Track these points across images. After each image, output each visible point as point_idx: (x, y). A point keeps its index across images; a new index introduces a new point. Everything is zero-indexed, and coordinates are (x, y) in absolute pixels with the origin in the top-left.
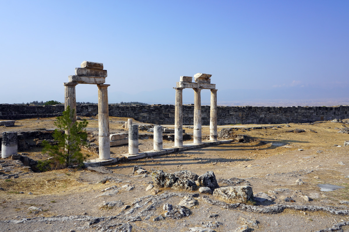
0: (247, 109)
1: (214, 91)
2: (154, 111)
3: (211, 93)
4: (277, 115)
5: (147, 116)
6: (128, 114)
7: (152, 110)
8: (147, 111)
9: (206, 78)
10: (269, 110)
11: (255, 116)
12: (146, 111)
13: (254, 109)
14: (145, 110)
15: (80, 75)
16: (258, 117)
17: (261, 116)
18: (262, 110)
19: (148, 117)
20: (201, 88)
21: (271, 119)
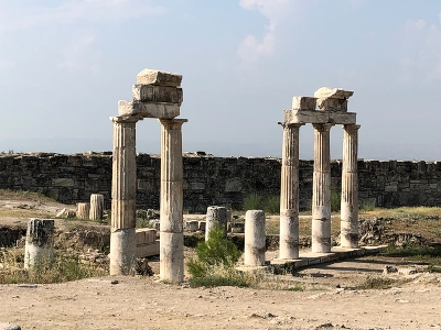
1: (352, 129)
2: (94, 171)
3: (345, 134)
4: (431, 186)
5: (73, 188)
6: (19, 180)
7: (88, 168)
8: (73, 173)
9: (340, 100)
10: (410, 171)
11: (373, 188)
12: (70, 172)
14: (70, 169)
15: (145, 100)
16: (380, 191)
17: (388, 188)
18: (390, 170)
19: (76, 191)
20: (332, 122)
21: (415, 196)
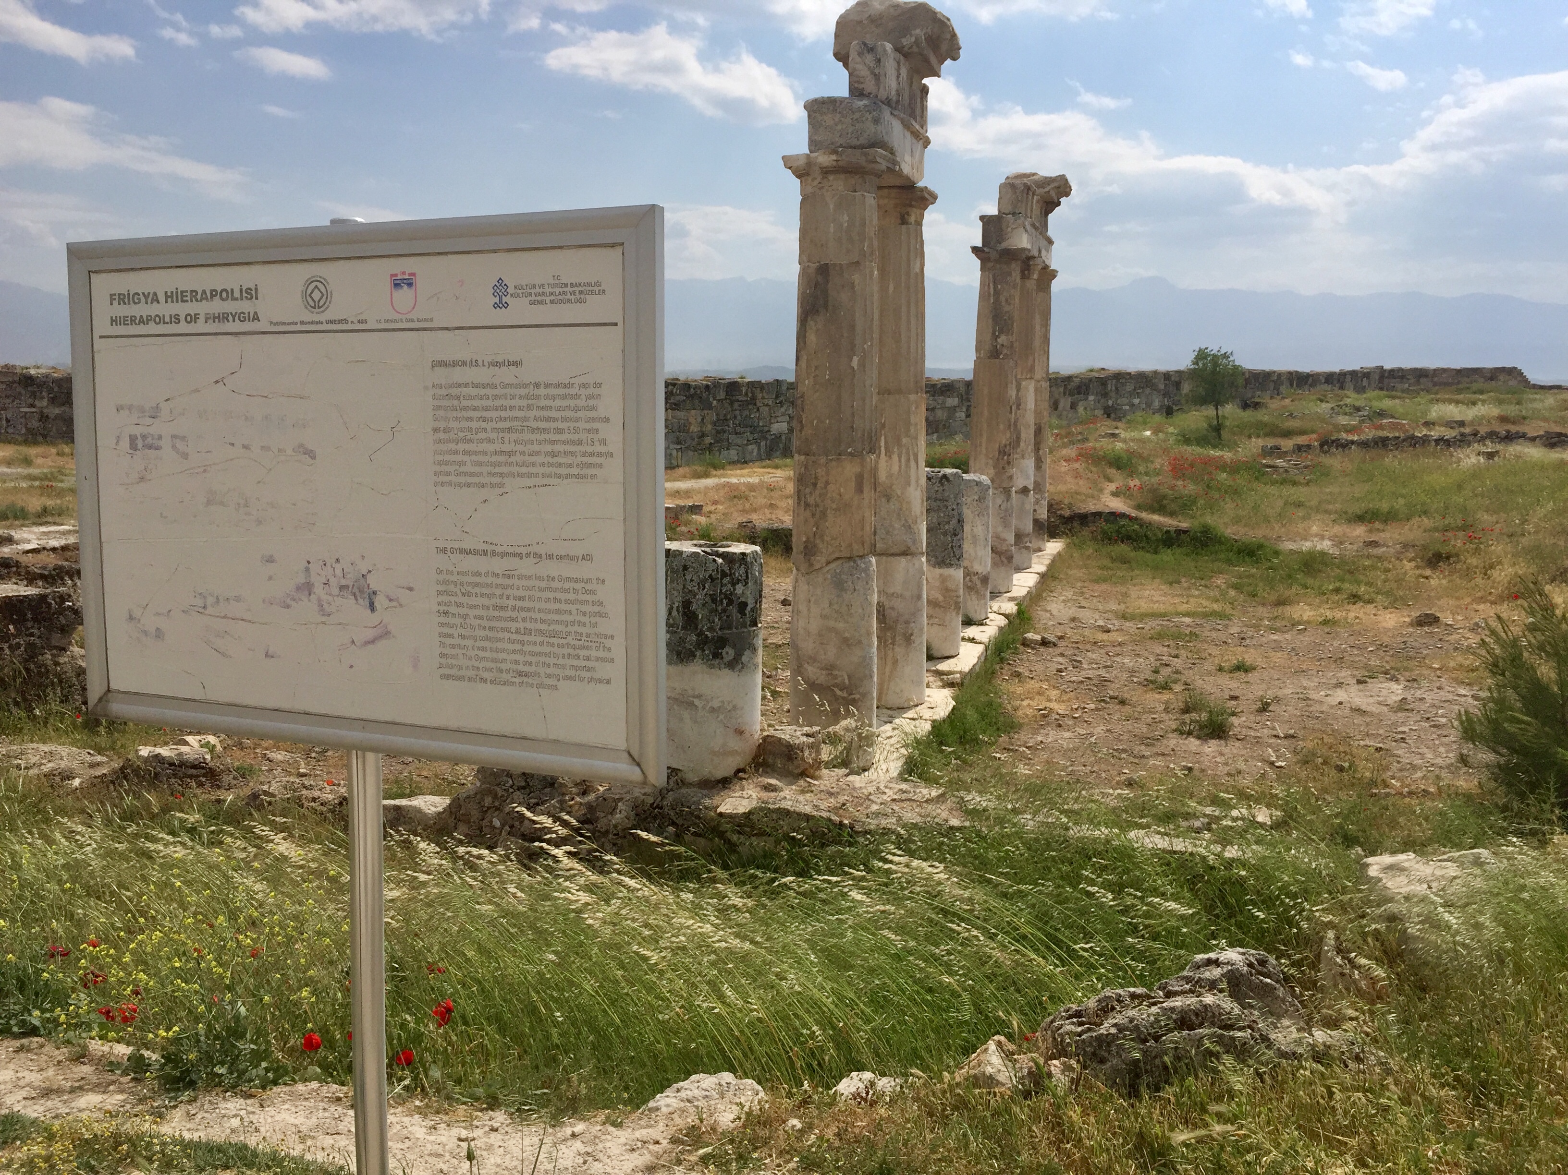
0: (722, 395)
13: (746, 394)
